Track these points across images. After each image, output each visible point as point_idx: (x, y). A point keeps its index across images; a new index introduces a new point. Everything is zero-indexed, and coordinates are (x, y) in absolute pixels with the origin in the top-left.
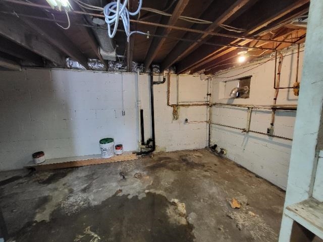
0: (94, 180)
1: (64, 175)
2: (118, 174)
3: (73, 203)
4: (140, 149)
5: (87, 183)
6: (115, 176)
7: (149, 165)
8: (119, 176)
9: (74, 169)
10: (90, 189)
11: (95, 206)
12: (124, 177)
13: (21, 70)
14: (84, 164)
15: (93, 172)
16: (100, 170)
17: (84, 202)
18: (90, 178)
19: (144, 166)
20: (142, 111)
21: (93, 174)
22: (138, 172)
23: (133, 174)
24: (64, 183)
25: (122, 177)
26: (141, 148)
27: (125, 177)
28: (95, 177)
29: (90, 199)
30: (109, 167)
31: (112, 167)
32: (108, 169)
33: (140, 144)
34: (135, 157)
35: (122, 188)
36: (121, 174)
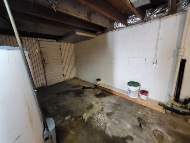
0: (117, 110)
1: (105, 96)
2: (137, 118)
3: (99, 119)
4: (170, 104)
5: (112, 110)
6: (133, 118)
7: (180, 131)
8: (137, 121)
9: (111, 94)
10: (111, 116)
11: (107, 135)
12: (140, 126)
13: (96, 37)
14: (116, 94)
15: (119, 103)
16: (124, 104)
17: (104, 124)
18: (116, 106)
19: (172, 128)
20: (183, 62)
21: (119, 105)
22: (160, 129)
23: (153, 128)
24: (102, 101)
25: (138, 124)
26: (172, 104)
27: (142, 126)
28: (119, 108)
29: (108, 125)
30: (132, 105)
31: (133, 107)
32: (129, 107)
33: (173, 99)
34: (160, 109)
35: (135, 137)
36: (139, 119)
